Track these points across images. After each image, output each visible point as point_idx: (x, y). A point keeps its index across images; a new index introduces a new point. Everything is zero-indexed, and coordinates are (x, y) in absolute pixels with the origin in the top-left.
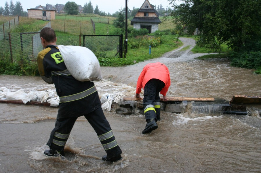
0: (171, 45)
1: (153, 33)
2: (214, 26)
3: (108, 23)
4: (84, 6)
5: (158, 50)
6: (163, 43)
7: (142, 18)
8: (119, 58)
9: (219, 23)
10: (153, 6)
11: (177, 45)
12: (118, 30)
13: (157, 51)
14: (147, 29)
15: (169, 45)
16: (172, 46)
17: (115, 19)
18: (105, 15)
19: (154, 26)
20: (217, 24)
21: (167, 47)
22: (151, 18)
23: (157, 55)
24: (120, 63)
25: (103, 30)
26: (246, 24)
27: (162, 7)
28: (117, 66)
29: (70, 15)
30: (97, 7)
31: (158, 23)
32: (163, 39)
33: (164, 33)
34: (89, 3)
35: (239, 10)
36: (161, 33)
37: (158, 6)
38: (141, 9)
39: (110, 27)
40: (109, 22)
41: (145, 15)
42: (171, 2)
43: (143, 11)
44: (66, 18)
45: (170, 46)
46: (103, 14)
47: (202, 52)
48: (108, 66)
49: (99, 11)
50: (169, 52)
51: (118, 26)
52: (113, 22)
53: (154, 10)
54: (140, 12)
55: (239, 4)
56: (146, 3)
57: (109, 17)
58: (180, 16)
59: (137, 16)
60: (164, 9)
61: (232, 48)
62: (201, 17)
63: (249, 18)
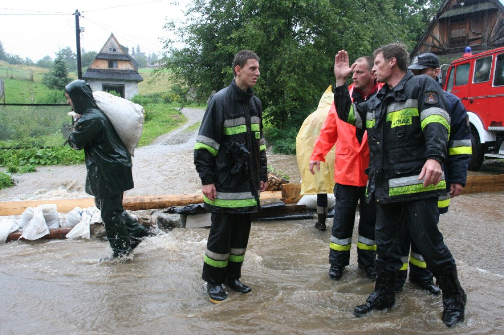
0: (166, 121)
3: (32, 80)
6: (151, 119)
7: (105, 71)
10: (125, 49)
11: (176, 121)
12: (56, 94)
14: (117, 93)
15: (163, 122)
16: (167, 124)
17: (47, 73)
18: (21, 63)
19: (130, 87)
21: (160, 126)
22: (123, 71)
23: (143, 141)
24: (78, 157)
25: (22, 94)
26: (291, 84)
27: (141, 52)
28: (72, 163)
31: (137, 81)
32: (150, 111)
33: (150, 99)
35: (278, 62)
36: (144, 99)
37: (133, 49)
38: (101, 54)
39: (36, 87)
40: (32, 77)
41: (111, 65)
42: (165, 44)
43: (105, 57)
45: (164, 124)
46: (14, 61)
48: (52, 164)
49: (4, 53)
50: (164, 135)
51: (54, 86)
52: (42, 78)
53: (127, 56)
54: (101, 59)
55: (277, 52)
56: (111, 43)
57: (30, 67)
58: (182, 69)
59: (95, 68)
60: (145, 55)
61: (272, 124)
62: (220, 72)
63: (293, 76)
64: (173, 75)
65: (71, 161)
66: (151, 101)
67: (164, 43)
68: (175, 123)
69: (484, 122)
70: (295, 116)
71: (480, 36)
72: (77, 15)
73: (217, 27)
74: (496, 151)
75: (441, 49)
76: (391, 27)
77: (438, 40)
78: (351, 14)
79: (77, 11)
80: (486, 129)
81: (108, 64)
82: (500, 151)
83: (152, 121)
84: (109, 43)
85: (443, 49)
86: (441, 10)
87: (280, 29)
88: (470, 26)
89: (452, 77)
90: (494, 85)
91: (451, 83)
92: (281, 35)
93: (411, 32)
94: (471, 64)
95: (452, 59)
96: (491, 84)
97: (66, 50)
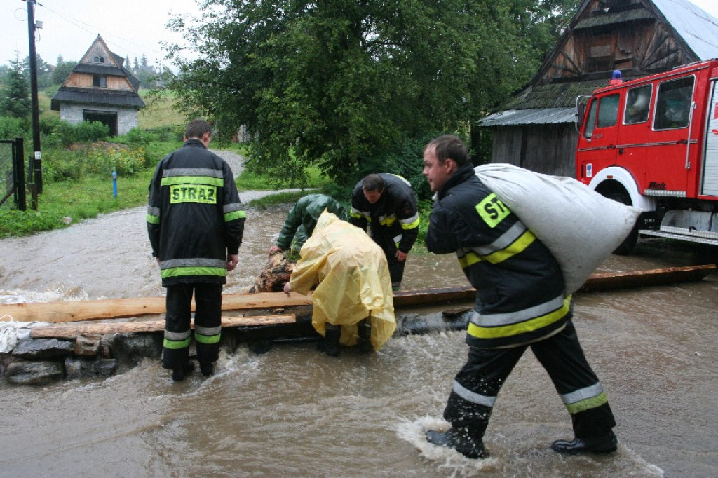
1: (123, 136)
2: (283, 122)
7: (87, 92)
8: (13, 212)
9: (294, 113)
10: (119, 60)
13: (138, 186)
14: (104, 124)
19: (126, 117)
20: (291, 115)
22: (115, 91)
23: (136, 199)
24: (19, 225)
27: (148, 64)
31: (136, 108)
32: (153, 153)
33: (155, 135)
35: (339, 84)
36: (146, 135)
37: (136, 60)
38: (81, 65)
41: (96, 82)
42: (169, 52)
43: (87, 70)
47: (260, 188)
51: (7, 111)
53: (123, 70)
54: (81, 73)
55: (337, 70)
56: (97, 49)
58: (194, 91)
59: (73, 86)
60: (153, 70)
61: (332, 176)
62: (251, 97)
63: (361, 106)
64: (181, 100)
65: (7, 231)
66: (158, 138)
67: (167, 50)
69: (638, 182)
70: (363, 165)
71: (630, 57)
73: (250, 29)
74: (656, 227)
75: (576, 73)
76: (505, 39)
77: (572, 59)
78: (449, 17)
80: (641, 192)
81: (92, 81)
82: (661, 226)
84: (93, 50)
85: (579, 74)
86: (577, 18)
87: (342, 34)
88: (617, 41)
89: (593, 114)
90: (655, 128)
91: (591, 123)
92: (344, 44)
93: (534, 47)
94: (621, 94)
95: (591, 88)
96: (649, 127)
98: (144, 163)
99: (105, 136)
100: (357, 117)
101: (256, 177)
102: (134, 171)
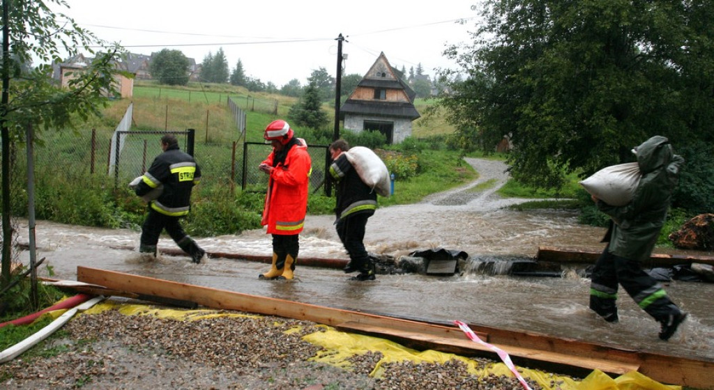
0: (446, 176)
1: (398, 144)
2: (539, 133)
3: (275, 113)
4: (203, 62)
5: (412, 186)
6: (425, 171)
7: (370, 104)
8: (324, 197)
9: (549, 126)
10: (400, 74)
11: (461, 177)
13: (410, 188)
14: (382, 133)
15: (441, 176)
16: (446, 179)
17: (294, 104)
18: (262, 90)
19: (402, 126)
20: (546, 128)
21: (436, 181)
22: (394, 103)
23: (408, 198)
24: (328, 207)
27: (423, 73)
28: (321, 213)
29: (165, 86)
30: (239, 65)
31: (411, 118)
32: (425, 161)
33: (427, 144)
34: (218, 53)
35: (591, 100)
36: (419, 144)
37: (412, 69)
38: (366, 80)
40: (276, 110)
41: (377, 95)
43: (371, 85)
44: (162, 93)
45: (442, 179)
46: (255, 87)
47: (524, 196)
49: (244, 76)
50: (439, 194)
51: (302, 122)
52: (288, 111)
53: (401, 83)
54: (365, 87)
55: (590, 87)
56: (380, 65)
57: (272, 96)
58: (464, 106)
59: (357, 99)
60: (428, 79)
62: (513, 111)
63: (611, 119)
64: (452, 114)
65: (320, 211)
66: (429, 146)
68: (459, 179)
72: (341, 40)
79: (340, 35)
81: (373, 94)
83: (426, 174)
84: (376, 65)
87: (594, 56)
97: (319, 72)
98: (416, 170)
99: (382, 144)
100: (606, 129)
101: (521, 185)
102: (407, 176)
